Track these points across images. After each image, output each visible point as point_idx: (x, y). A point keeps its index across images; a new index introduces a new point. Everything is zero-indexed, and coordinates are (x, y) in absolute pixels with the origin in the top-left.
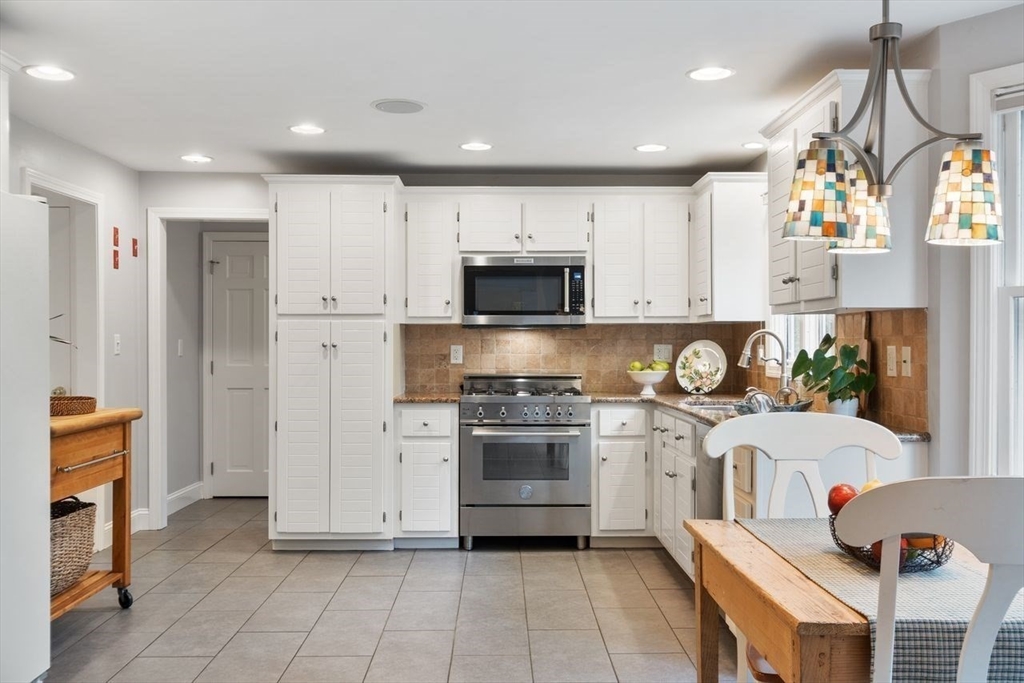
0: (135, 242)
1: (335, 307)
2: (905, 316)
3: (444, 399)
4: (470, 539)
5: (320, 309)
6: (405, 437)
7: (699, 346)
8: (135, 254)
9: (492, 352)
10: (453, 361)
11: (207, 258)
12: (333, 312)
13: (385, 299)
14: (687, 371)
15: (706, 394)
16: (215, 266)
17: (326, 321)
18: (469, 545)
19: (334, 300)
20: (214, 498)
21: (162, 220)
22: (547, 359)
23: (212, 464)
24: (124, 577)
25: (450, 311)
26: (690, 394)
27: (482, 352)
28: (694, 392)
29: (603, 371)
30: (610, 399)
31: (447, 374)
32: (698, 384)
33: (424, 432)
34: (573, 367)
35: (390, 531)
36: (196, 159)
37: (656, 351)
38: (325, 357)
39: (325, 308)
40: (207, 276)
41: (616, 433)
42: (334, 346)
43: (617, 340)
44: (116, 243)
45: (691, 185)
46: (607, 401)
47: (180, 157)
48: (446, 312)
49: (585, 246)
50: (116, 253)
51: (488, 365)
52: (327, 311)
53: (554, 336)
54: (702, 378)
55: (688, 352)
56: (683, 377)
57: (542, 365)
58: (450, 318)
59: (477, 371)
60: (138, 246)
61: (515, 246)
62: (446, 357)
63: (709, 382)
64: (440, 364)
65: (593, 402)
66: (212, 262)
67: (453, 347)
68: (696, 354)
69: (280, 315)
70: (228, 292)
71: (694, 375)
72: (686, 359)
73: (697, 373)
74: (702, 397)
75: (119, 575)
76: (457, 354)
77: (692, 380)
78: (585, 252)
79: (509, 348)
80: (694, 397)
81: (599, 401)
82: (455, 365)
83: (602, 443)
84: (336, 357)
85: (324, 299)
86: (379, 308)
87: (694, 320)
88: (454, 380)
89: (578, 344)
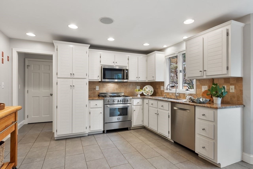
0: (8, 57)
1: (74, 76)
2: (230, 79)
3: (101, 98)
4: (106, 131)
5: (70, 77)
6: (91, 108)
7: (147, 86)
8: (8, 60)
9: (105, 88)
10: (96, 90)
11: (26, 64)
12: (73, 77)
13: (87, 74)
14: (145, 91)
15: (150, 96)
16: (29, 67)
17: (71, 80)
18: (106, 132)
19: (74, 74)
20: (28, 124)
21: (17, 52)
22: (116, 89)
23: (28, 115)
24: (15, 164)
25: (99, 78)
26: (146, 96)
27: (103, 88)
28: (147, 95)
29: (128, 92)
30: (136, 97)
31: (95, 92)
32: (148, 94)
33: (96, 106)
34: (122, 91)
35: (87, 131)
36: (31, 35)
37: (137, 87)
38: (71, 89)
39: (71, 76)
40: (26, 69)
41: (136, 105)
42: (74, 86)
43: (130, 85)
44: (3, 56)
45: (147, 54)
46: (135, 98)
47: (26, 33)
48: (98, 78)
49: (127, 65)
50: (3, 59)
51: (104, 90)
52: (72, 77)
53: (118, 84)
54: (148, 93)
55: (145, 87)
56: (144, 92)
57: (115, 90)
58: (99, 80)
59: (102, 92)
60: (9, 58)
61: (112, 64)
62: (95, 89)
63: (150, 93)
64: (94, 90)
65: (132, 98)
66: (28, 66)
67: (97, 87)
68: (146, 88)
69: (58, 78)
70: (32, 73)
71: (146, 92)
72: (144, 89)
73: (147, 92)
74: (149, 96)
75: (13, 164)
76: (97, 88)
77: (146, 93)
78: (127, 66)
79: (109, 87)
80: (147, 96)
81: (133, 98)
82: (97, 90)
83: (134, 107)
84: (74, 89)
85: (71, 74)
86: (85, 77)
87: (147, 81)
88: (97, 94)
89: (122, 86)
